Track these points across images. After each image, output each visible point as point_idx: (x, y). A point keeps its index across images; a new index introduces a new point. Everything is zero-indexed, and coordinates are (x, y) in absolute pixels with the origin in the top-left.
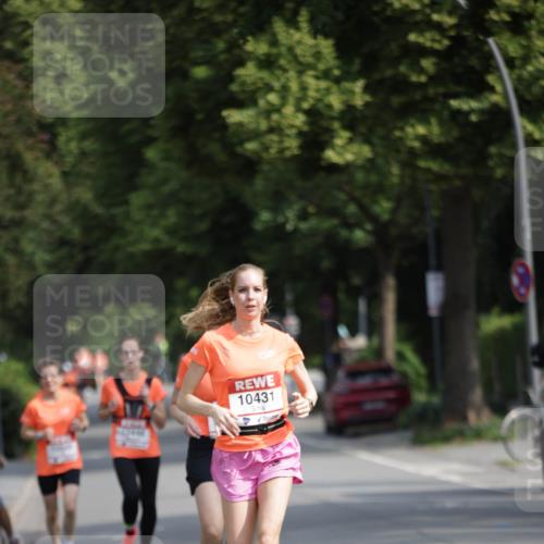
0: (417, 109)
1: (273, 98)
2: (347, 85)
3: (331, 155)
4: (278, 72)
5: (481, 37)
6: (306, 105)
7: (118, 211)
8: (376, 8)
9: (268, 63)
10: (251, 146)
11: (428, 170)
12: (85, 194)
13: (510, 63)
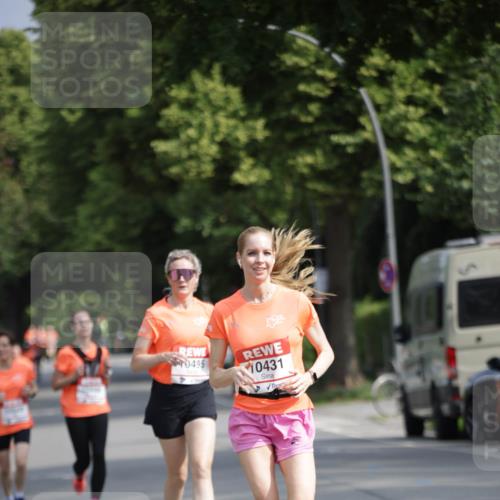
0: (306, 143)
1: (192, 132)
2: (250, 123)
3: (238, 177)
4: (196, 113)
5: (354, 88)
6: (218, 138)
7: (68, 220)
8: (273, 64)
9: (188, 105)
10: (174, 170)
11: (315, 191)
12: (42, 207)
13: (378, 108)
